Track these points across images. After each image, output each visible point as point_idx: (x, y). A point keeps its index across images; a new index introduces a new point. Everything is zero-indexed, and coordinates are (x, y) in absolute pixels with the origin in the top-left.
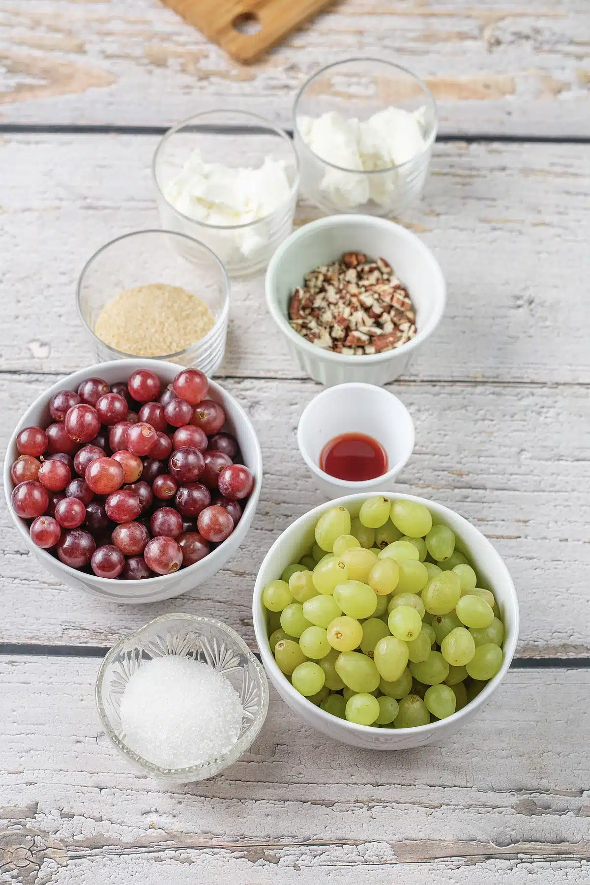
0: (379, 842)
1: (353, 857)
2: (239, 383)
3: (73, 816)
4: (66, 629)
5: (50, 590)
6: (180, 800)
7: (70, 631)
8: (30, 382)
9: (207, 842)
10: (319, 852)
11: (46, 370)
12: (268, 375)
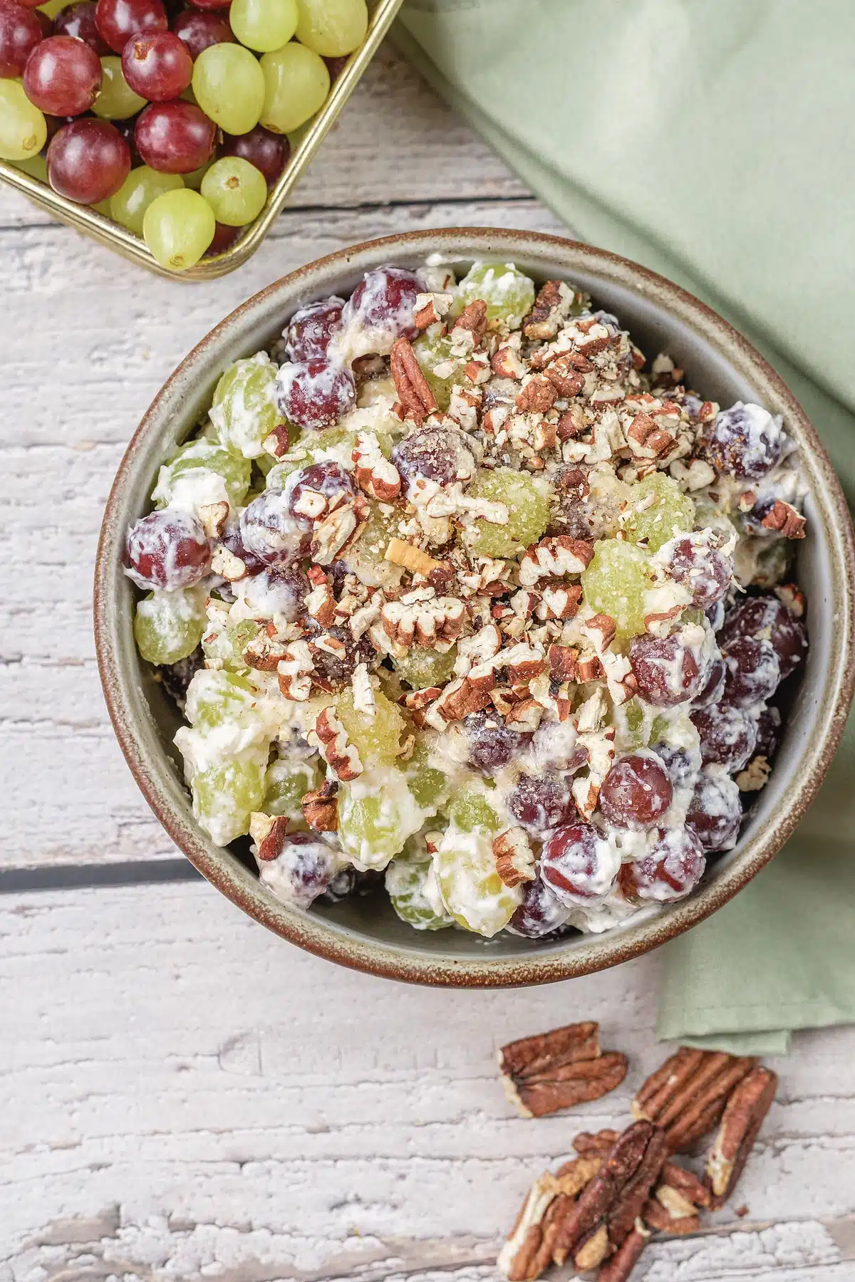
0: (801, 1220)
1: (754, 1256)
2: (421, 216)
3: (192, 1227)
4: (125, 825)
5: (78, 739)
6: (403, 1171)
7: (133, 828)
9: (466, 1254)
10: (687, 1253)
12: (483, 191)
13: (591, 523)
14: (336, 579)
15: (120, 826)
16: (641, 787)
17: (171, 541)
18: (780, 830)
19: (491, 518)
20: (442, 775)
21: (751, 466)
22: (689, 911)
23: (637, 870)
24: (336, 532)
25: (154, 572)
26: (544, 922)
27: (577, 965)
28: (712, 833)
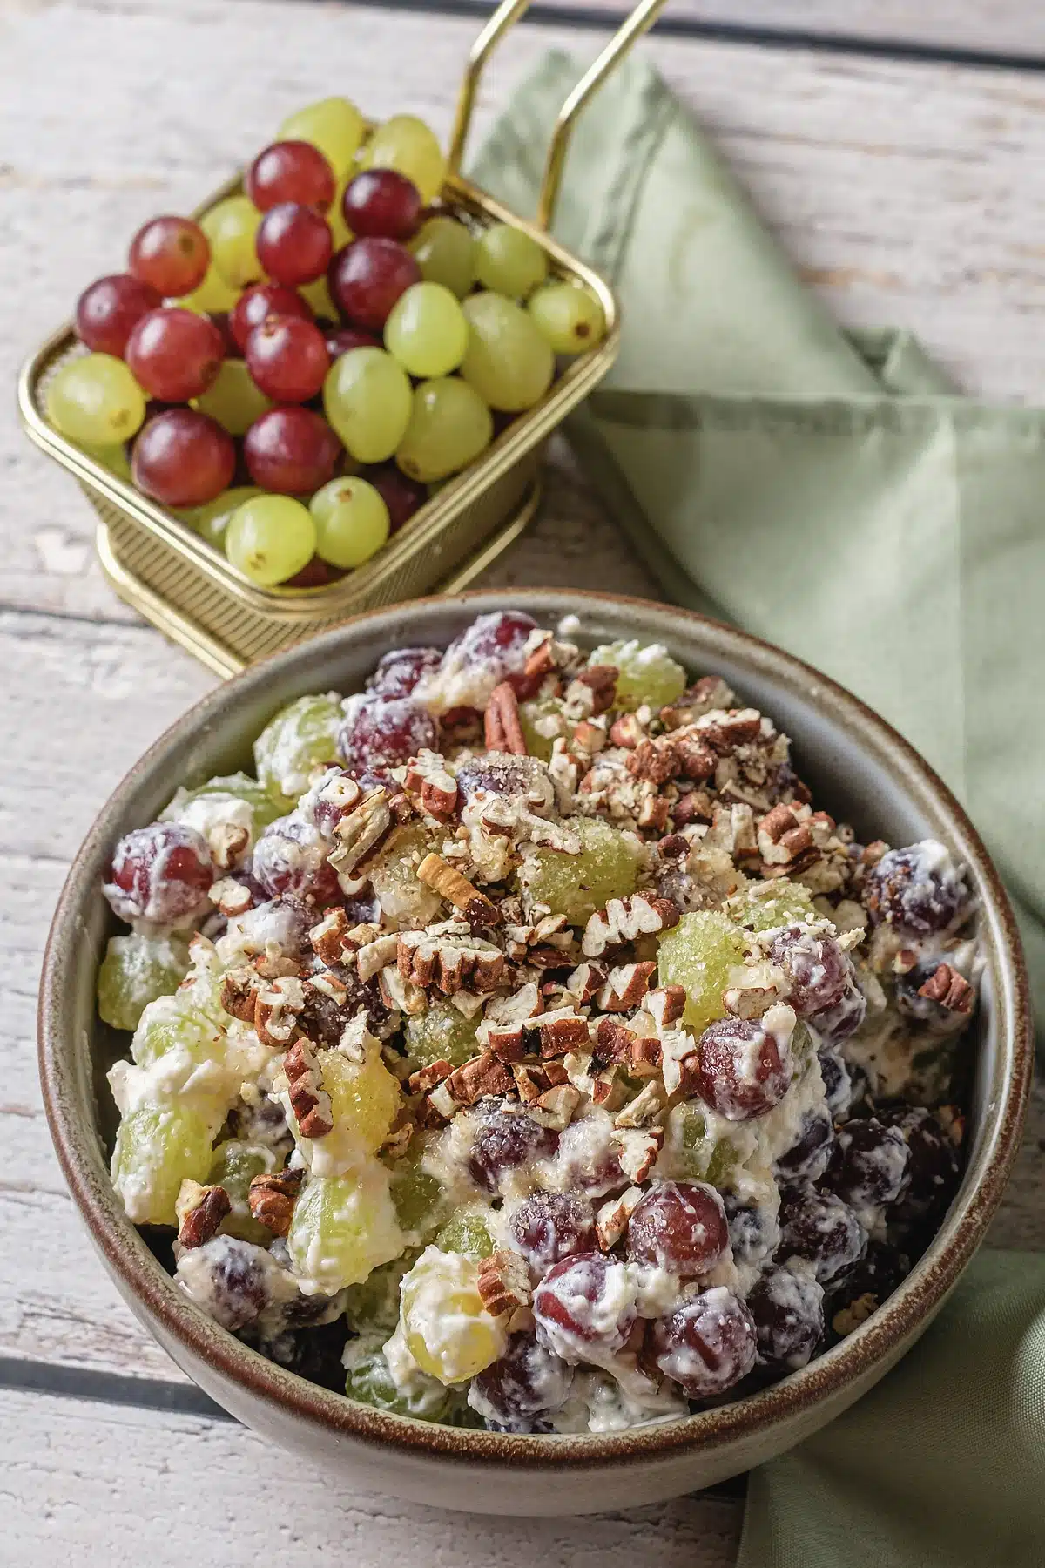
4: (33, 1315)
7: (42, 1321)
8: (24, 636)
11: (72, 607)
13: (687, 900)
14: (356, 906)
15: (26, 1315)
16: (681, 1207)
17: (165, 845)
18: (864, 1339)
19: (558, 844)
20: (437, 1184)
21: (912, 909)
22: (723, 1413)
23: (660, 1328)
24: (363, 826)
25: (136, 882)
26: (529, 1389)
27: (559, 1447)
28: (775, 1332)
